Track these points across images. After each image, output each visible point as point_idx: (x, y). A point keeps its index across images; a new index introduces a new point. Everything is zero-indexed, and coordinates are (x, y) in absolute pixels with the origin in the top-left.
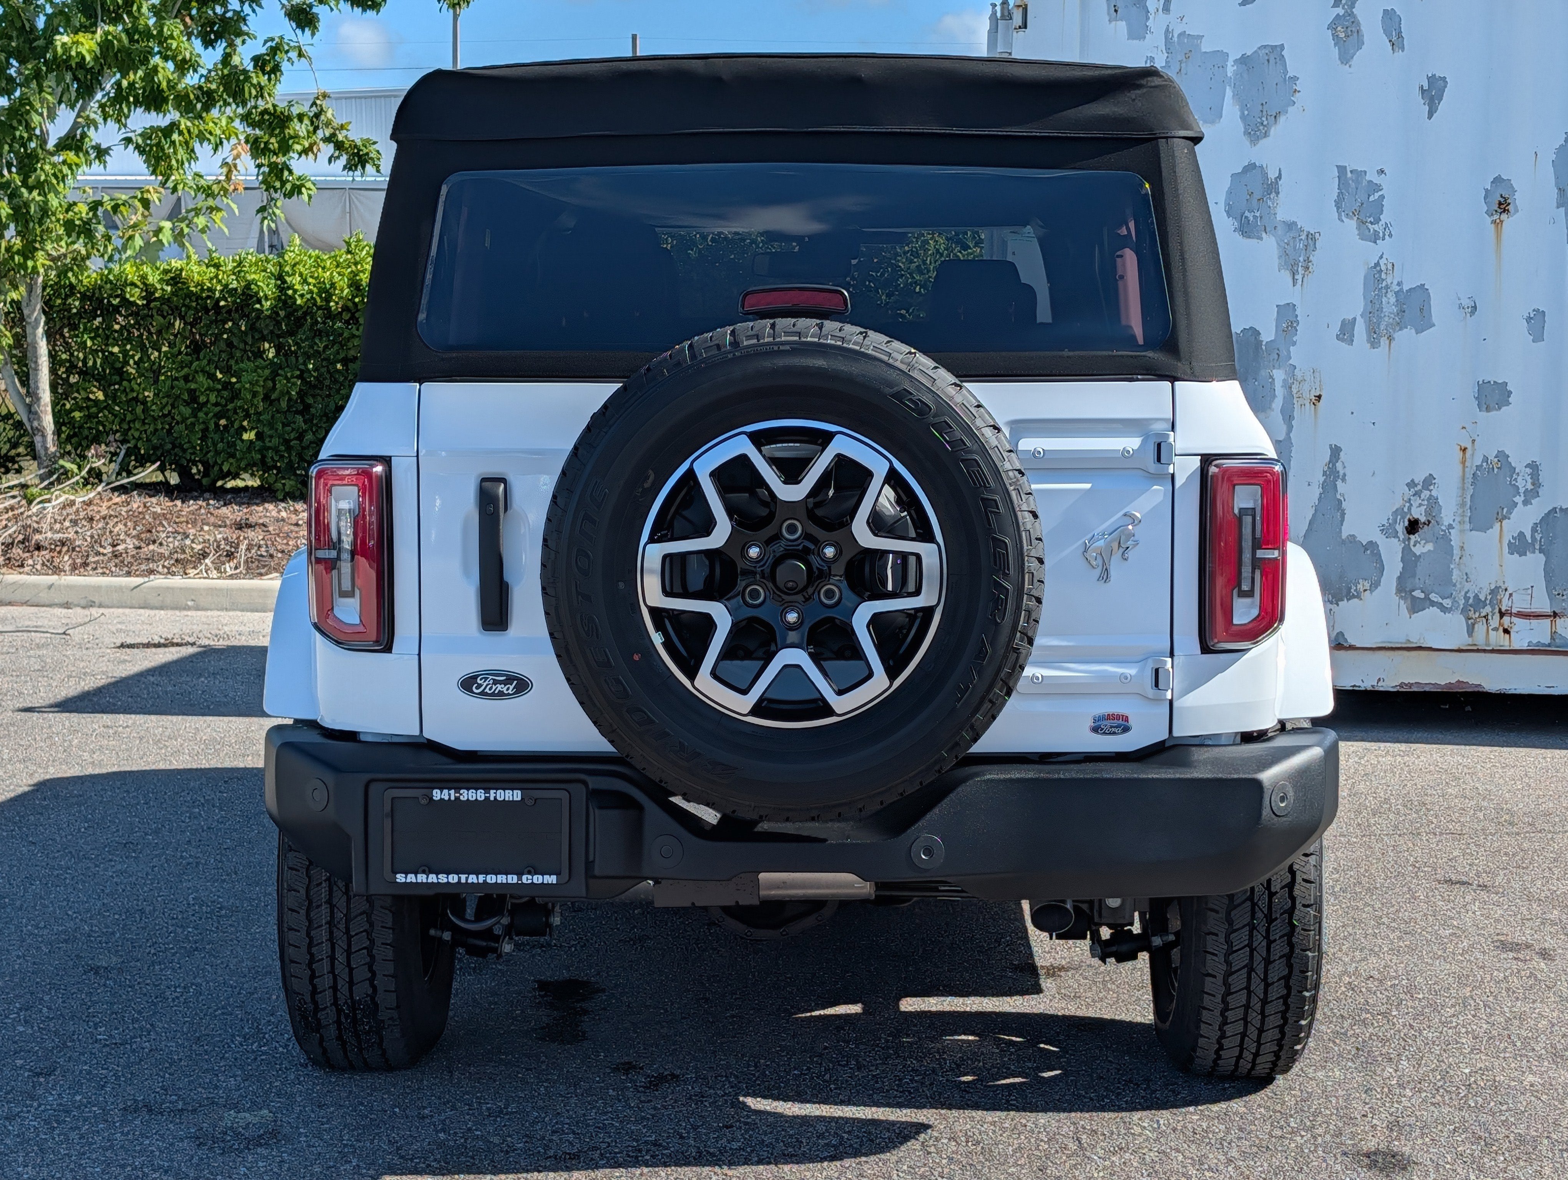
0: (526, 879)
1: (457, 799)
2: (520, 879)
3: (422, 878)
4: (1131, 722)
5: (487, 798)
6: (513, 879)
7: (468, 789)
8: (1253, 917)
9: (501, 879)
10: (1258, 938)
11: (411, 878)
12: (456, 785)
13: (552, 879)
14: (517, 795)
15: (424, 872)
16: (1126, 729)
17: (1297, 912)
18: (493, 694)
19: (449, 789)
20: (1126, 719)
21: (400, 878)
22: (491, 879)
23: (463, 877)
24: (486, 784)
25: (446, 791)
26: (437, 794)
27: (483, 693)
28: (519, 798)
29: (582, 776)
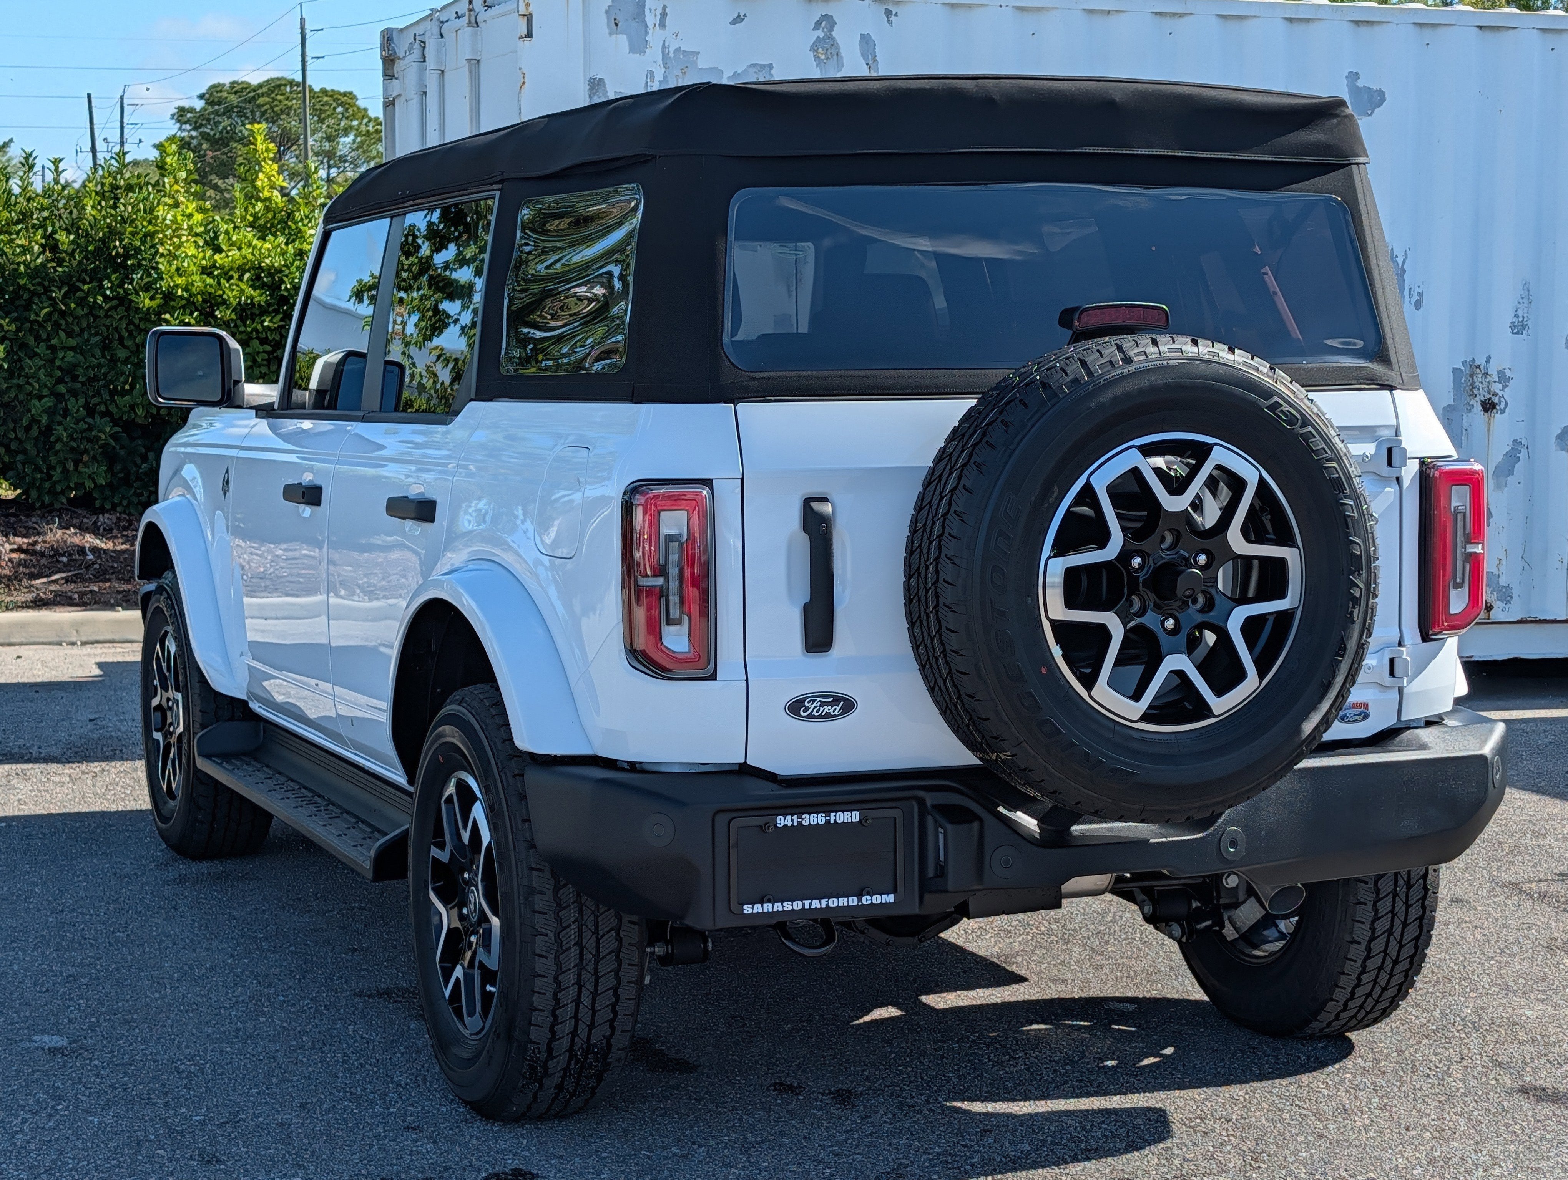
0: (866, 900)
1: (800, 824)
2: (860, 900)
3: (768, 907)
4: (1371, 710)
5: (828, 822)
6: (853, 901)
7: (809, 814)
8: (1396, 885)
9: (843, 902)
10: (1399, 903)
11: (758, 908)
12: (797, 810)
13: (889, 898)
14: (854, 817)
15: (769, 901)
16: (1366, 716)
17: (1429, 877)
18: (820, 717)
19: (792, 815)
20: (1366, 706)
21: (747, 909)
22: (833, 903)
23: (807, 903)
24: (826, 808)
25: (789, 817)
26: (781, 821)
27: (810, 716)
28: (858, 820)
29: (920, 793)
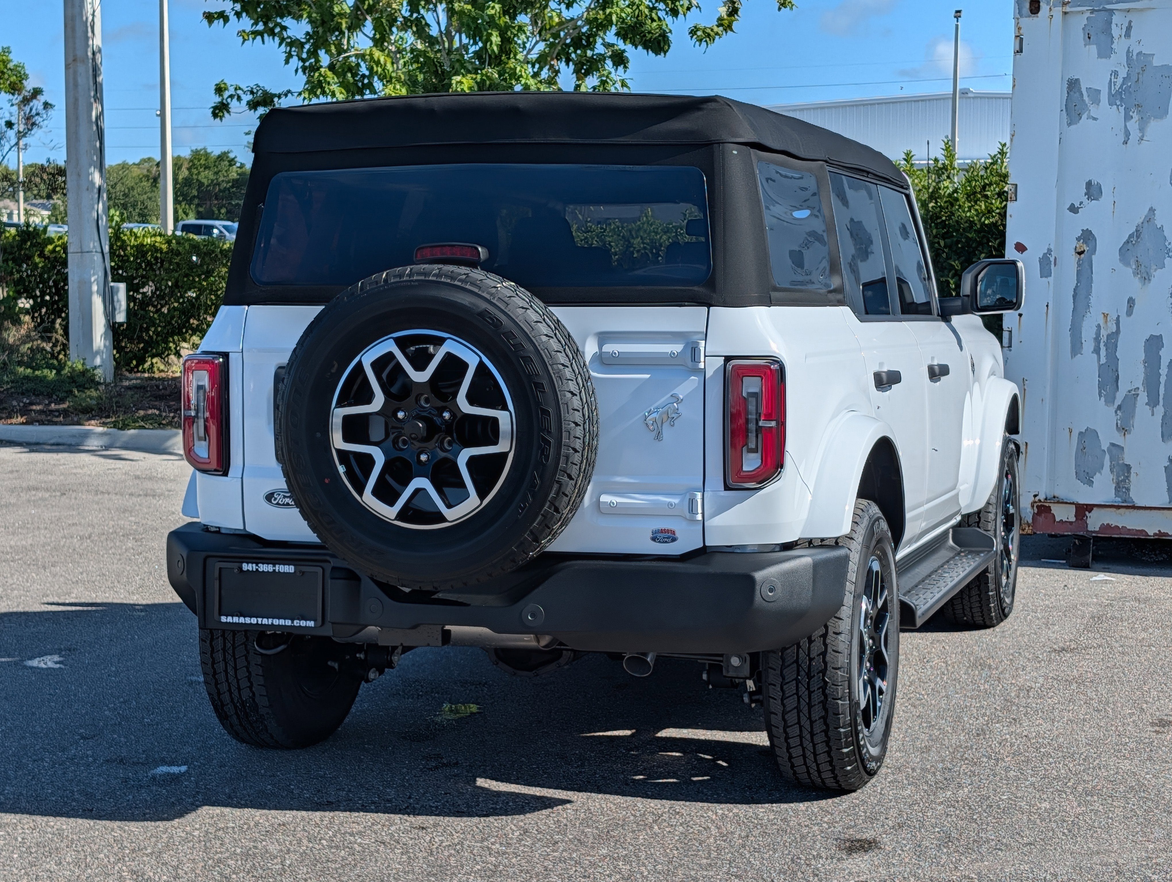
0: (296, 623)
1: (257, 570)
2: (293, 622)
3: (236, 620)
4: (677, 535)
5: (274, 570)
6: (288, 623)
7: (263, 564)
9: (282, 622)
11: (230, 619)
12: (256, 561)
13: (311, 624)
14: (291, 569)
15: (237, 616)
16: (674, 540)
18: (283, 505)
19: (252, 563)
20: (674, 533)
21: (223, 619)
22: (276, 622)
23: (260, 620)
24: (274, 561)
25: (250, 565)
26: (245, 567)
27: (278, 504)
28: (293, 571)
29: (328, 558)
